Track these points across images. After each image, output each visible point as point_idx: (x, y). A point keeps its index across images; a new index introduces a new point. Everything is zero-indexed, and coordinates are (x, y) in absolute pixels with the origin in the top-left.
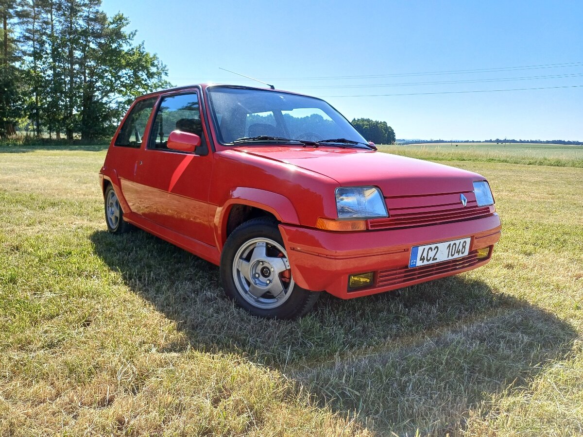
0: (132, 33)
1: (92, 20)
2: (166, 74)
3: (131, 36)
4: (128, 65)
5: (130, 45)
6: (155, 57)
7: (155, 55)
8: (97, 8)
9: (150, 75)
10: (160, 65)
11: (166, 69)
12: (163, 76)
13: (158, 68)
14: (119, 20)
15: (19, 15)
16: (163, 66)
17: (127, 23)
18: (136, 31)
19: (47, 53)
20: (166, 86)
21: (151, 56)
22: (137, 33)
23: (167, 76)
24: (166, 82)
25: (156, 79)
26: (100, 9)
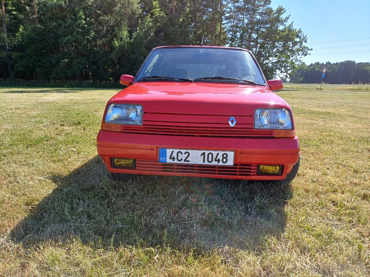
0: (287, 18)
1: (264, 14)
2: (306, 42)
3: (286, 19)
4: (281, 39)
5: (285, 26)
6: (300, 31)
7: (299, 30)
8: (268, 6)
9: (295, 44)
10: (302, 36)
11: (306, 38)
12: (304, 43)
13: (300, 39)
14: (280, 11)
15: (227, 18)
16: (305, 36)
17: (284, 12)
18: (289, 16)
19: (237, 38)
20: (305, 49)
21: (297, 31)
22: (290, 17)
23: (307, 43)
24: (305, 47)
25: (298, 46)
26: (270, 6)
